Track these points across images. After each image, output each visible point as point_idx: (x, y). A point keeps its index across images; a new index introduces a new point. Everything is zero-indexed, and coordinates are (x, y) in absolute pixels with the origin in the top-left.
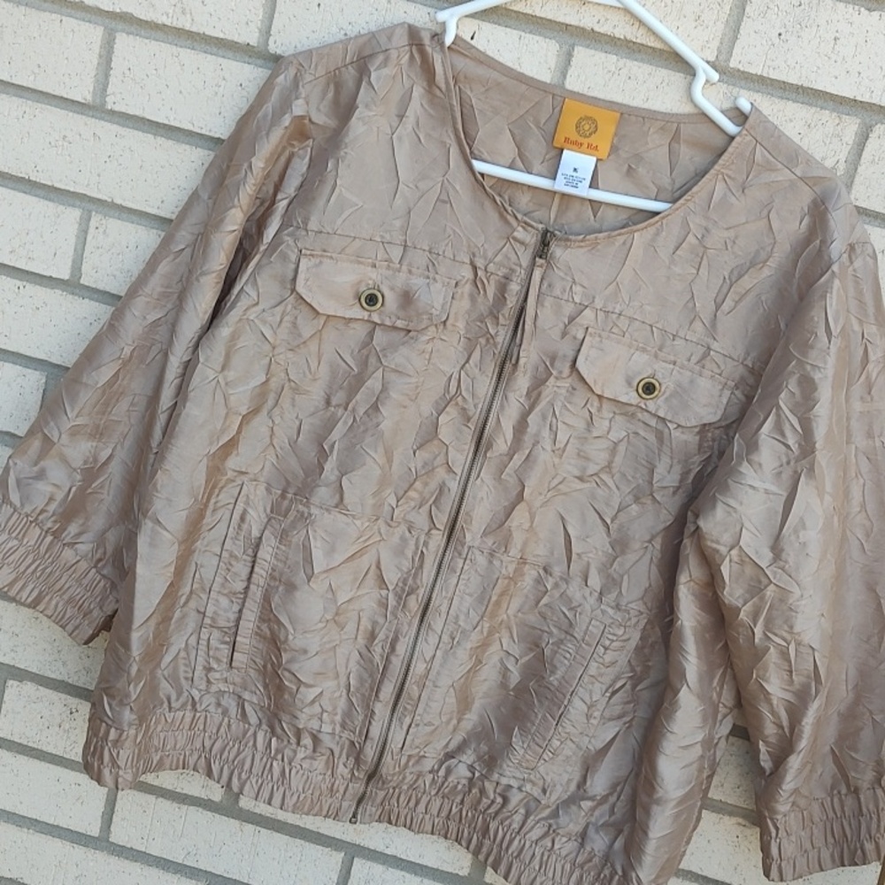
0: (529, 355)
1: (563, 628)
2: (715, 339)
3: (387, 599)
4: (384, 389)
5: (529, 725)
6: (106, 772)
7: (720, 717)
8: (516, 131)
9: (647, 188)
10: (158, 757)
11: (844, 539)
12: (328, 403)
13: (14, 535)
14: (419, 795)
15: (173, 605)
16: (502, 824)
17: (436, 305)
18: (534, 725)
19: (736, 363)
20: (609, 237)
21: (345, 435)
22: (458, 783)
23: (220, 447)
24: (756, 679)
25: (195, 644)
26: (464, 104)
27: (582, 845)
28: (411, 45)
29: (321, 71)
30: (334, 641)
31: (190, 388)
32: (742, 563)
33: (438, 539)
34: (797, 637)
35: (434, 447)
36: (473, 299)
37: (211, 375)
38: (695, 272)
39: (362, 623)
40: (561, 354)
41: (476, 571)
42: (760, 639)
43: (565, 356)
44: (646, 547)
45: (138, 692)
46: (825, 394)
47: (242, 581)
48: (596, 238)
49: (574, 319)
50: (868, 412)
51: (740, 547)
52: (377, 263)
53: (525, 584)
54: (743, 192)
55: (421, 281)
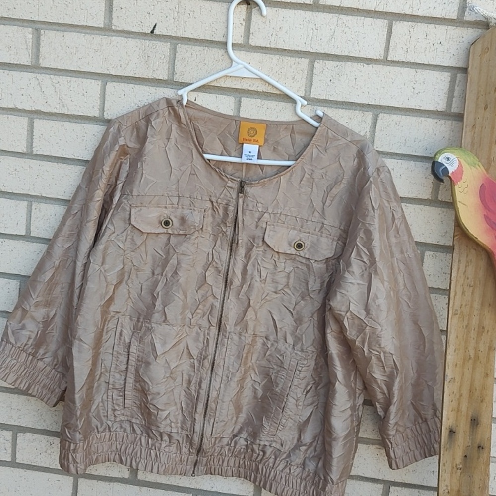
0: (243, 238)
1: (279, 364)
2: (325, 219)
3: (194, 363)
4: (178, 263)
5: (270, 414)
6: (71, 466)
7: (357, 396)
8: (221, 139)
9: (283, 155)
10: (95, 457)
11: (398, 302)
12: (153, 274)
13: (14, 357)
14: (224, 457)
15: (93, 380)
16: (264, 465)
17: (196, 221)
18: (272, 413)
19: (336, 229)
20: (270, 180)
21: (163, 287)
22: (241, 448)
23: (105, 302)
24: (369, 373)
25: (106, 398)
26: (196, 130)
27: (304, 469)
28: (168, 107)
29: (129, 124)
30: (172, 387)
31: (88, 276)
32: (353, 319)
33: (214, 331)
34: (383, 349)
35: (205, 287)
36: (213, 217)
37: (97, 268)
38: (311, 190)
39: (184, 377)
40: (257, 235)
41: (234, 343)
42: (367, 353)
43: (259, 236)
44: (311, 320)
45: (82, 424)
46: (376, 236)
47: (124, 364)
48: (264, 181)
49: (260, 219)
50: (399, 242)
51: (351, 311)
52: (167, 206)
53: (258, 346)
54: (326, 151)
55: (188, 212)
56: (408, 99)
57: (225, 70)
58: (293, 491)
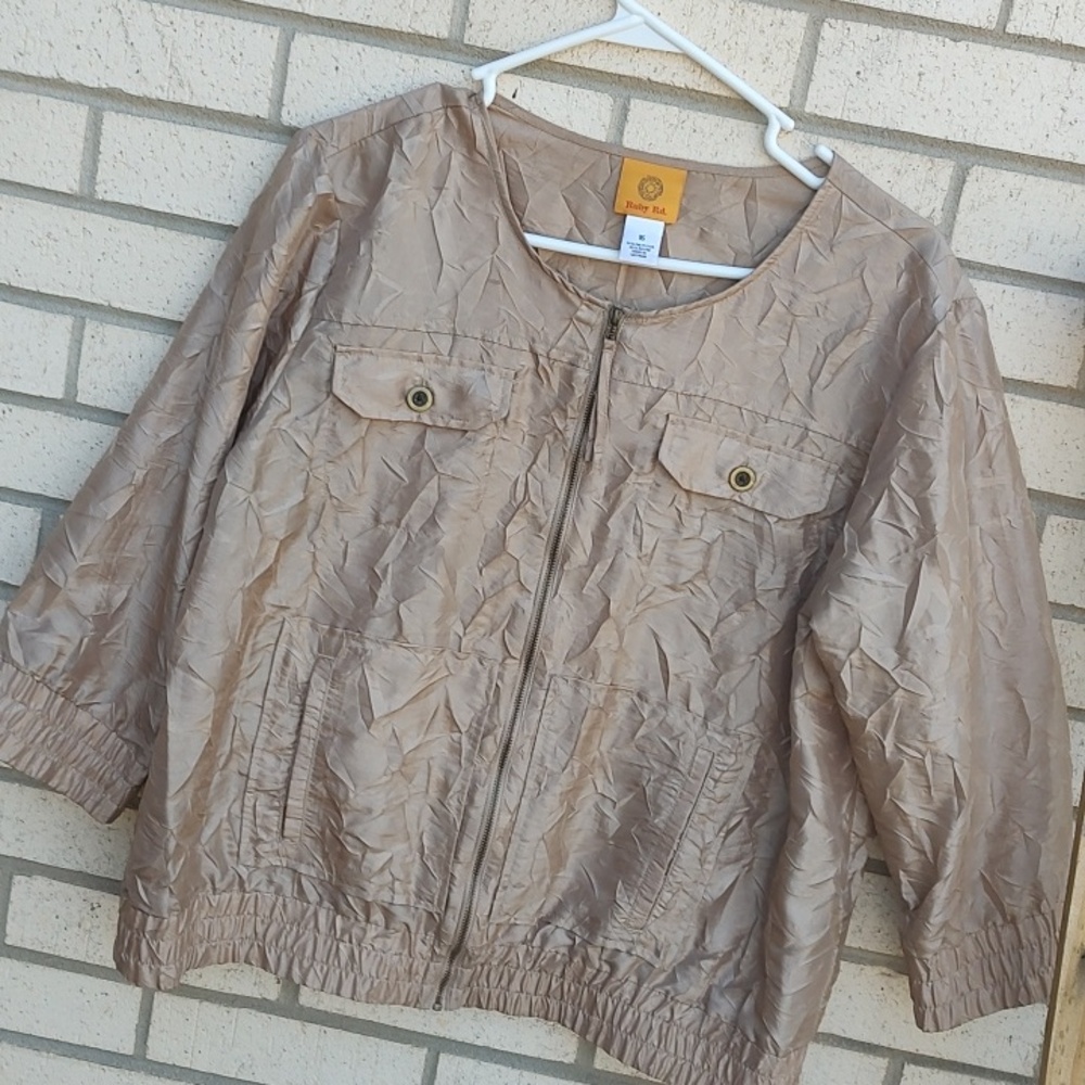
0: (605, 450)
1: (665, 760)
2: (812, 418)
3: (460, 744)
4: (441, 499)
5: (634, 877)
6: (145, 969)
7: (852, 849)
8: (571, 199)
9: (723, 252)
10: (203, 950)
11: (976, 633)
12: (377, 520)
13: (18, 699)
14: (512, 970)
15: (212, 767)
16: (611, 995)
17: (494, 399)
18: (640, 876)
19: (838, 443)
20: (686, 310)
21: (400, 556)
22: (557, 952)
23: (258, 578)
24: (891, 799)
25: (238, 812)
26: (511, 171)
27: (706, 1011)
28: (445, 108)
29: (345, 143)
31: (218, 513)
32: (864, 667)
33: (514, 669)
34: (932, 747)
35: (502, 564)
36: (536, 391)
37: (241, 495)
38: (785, 343)
39: (433, 773)
40: (640, 446)
41: (561, 703)
42: (892, 753)
43: (645, 448)
44: (754, 661)
45: (178, 870)
46: (941, 469)
47: (290, 733)
48: (671, 313)
49: (653, 406)
50: (991, 488)
51: (861, 649)
52: (424, 356)
53: (618, 714)
54: (831, 250)
55: (475, 374)
56: (1047, 136)
57: (595, 24)
58: (676, 1062)
